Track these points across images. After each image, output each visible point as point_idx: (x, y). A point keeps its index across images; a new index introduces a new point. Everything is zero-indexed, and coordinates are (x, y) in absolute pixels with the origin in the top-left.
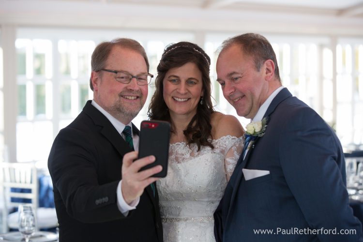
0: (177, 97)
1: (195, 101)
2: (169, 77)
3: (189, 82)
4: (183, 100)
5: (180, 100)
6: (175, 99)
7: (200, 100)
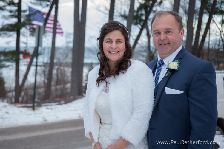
0: (111, 51)
1: (122, 53)
2: (106, 40)
3: (118, 41)
4: (115, 52)
5: (113, 52)
6: (110, 53)
7: (125, 53)
